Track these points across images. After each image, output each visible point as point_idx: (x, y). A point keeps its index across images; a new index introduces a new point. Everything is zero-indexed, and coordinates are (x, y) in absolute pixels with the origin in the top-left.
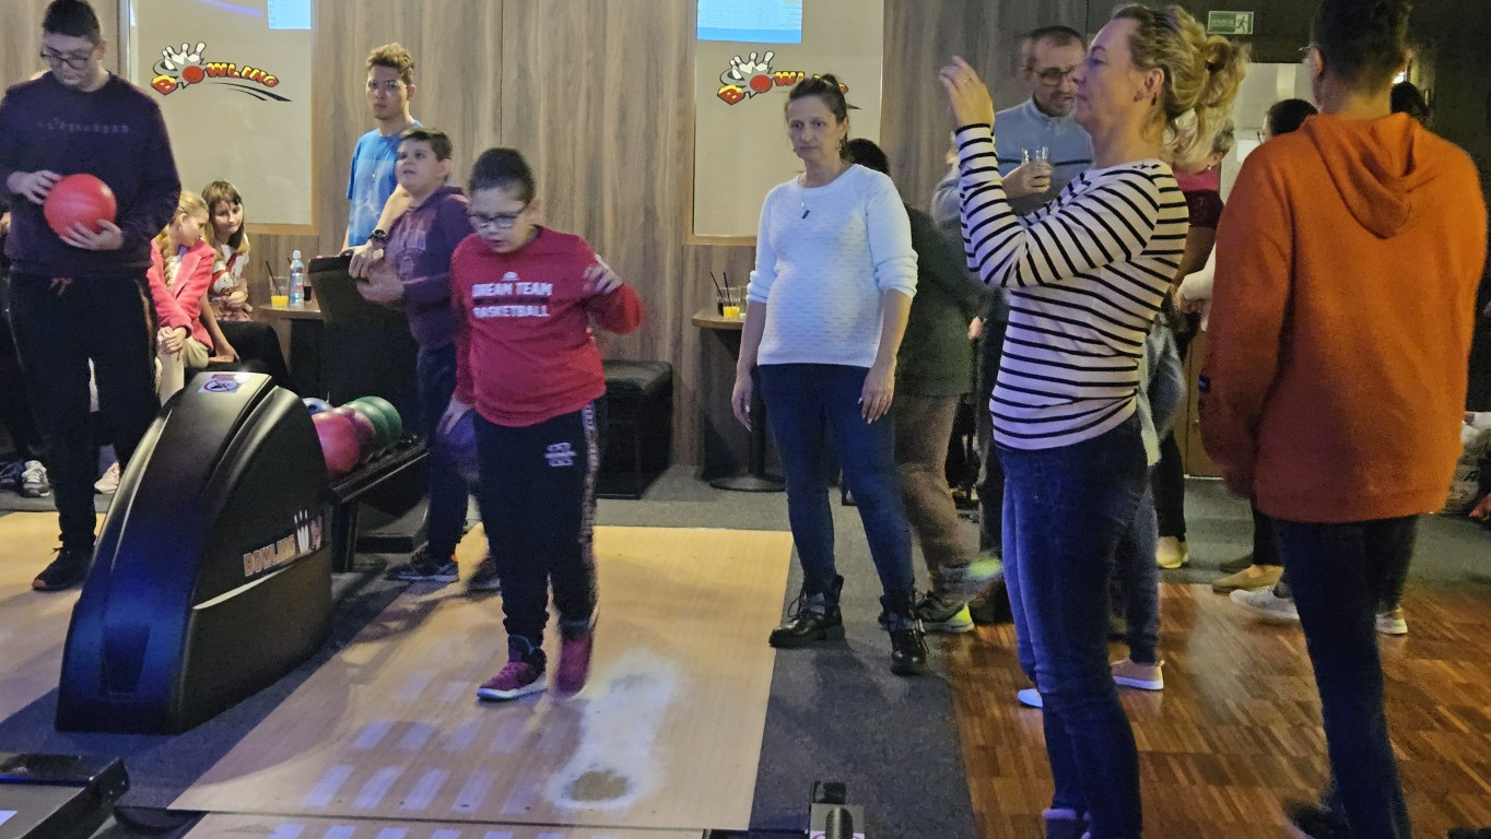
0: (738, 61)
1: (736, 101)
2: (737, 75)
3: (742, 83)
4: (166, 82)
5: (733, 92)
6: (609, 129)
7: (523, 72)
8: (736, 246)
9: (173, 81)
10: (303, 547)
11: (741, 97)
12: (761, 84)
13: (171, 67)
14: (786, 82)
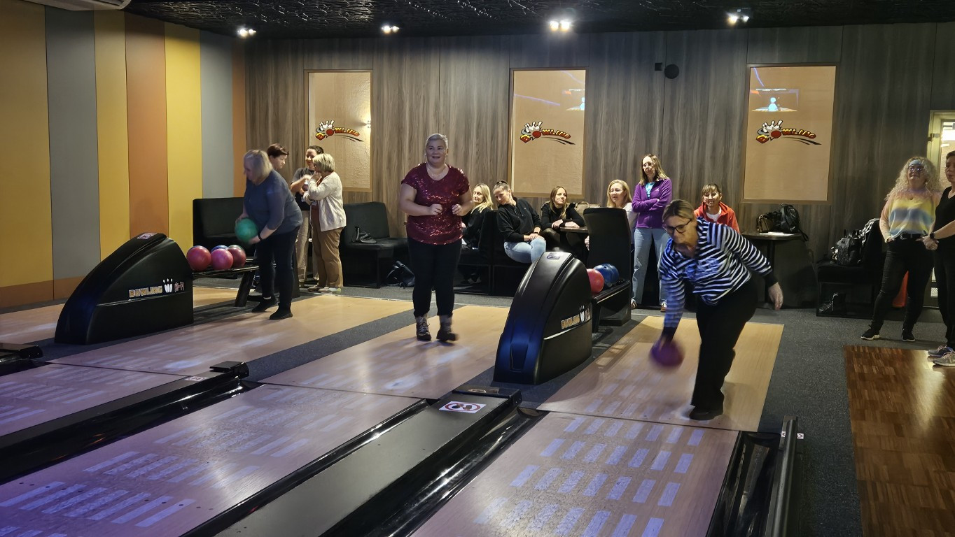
0: (766, 124)
1: (765, 142)
2: (765, 131)
3: (768, 134)
4: (526, 137)
5: (763, 138)
6: (708, 154)
7: (672, 132)
8: (763, 204)
9: (528, 137)
10: (583, 319)
11: (767, 140)
12: (776, 134)
13: (528, 131)
14: (788, 133)
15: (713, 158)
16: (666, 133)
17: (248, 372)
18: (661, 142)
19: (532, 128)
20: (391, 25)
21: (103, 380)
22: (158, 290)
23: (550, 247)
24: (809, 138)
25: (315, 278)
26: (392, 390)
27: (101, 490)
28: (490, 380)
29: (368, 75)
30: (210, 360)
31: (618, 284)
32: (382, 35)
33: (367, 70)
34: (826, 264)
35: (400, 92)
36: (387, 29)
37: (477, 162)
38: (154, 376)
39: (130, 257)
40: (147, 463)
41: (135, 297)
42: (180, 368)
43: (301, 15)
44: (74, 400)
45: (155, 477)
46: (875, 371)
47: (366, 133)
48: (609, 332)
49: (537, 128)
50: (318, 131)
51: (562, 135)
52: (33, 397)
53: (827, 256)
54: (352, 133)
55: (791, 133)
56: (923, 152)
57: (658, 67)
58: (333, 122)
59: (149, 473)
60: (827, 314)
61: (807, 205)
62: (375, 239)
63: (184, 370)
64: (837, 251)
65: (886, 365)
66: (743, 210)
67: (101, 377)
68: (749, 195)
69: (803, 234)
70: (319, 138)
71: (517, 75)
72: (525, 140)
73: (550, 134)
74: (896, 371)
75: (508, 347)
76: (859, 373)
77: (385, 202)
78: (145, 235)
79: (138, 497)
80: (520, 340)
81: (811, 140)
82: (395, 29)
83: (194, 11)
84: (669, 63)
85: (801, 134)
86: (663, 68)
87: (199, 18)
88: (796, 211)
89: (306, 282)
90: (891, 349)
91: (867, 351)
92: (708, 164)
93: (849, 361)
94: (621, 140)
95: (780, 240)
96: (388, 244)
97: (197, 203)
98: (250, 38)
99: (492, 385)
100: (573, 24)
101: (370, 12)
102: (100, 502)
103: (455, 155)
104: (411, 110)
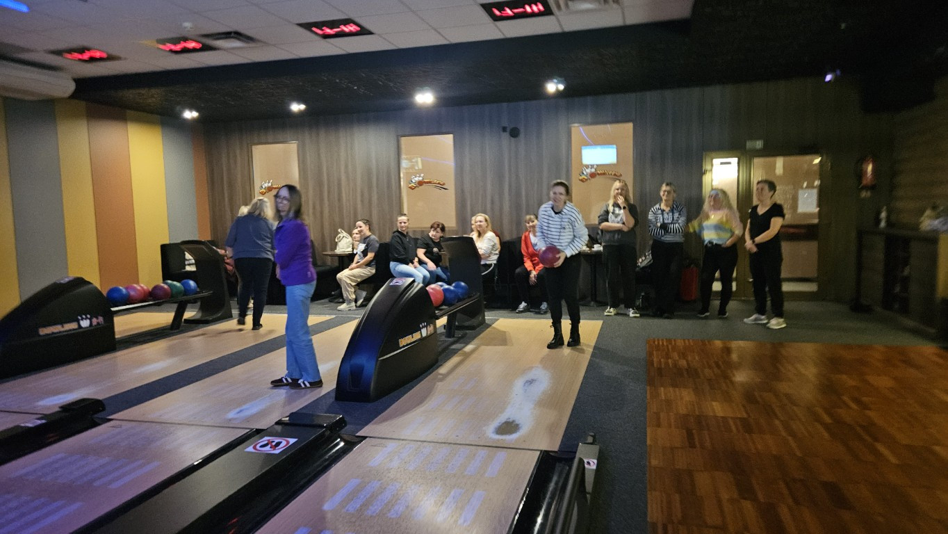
0: (585, 168)
2: (585, 173)
3: (587, 176)
5: (584, 179)
9: (414, 185)
10: (424, 335)
11: (586, 180)
12: (593, 175)
13: (414, 181)
14: (601, 174)
16: (514, 178)
18: (510, 185)
19: (417, 179)
20: (298, 104)
24: (616, 177)
29: (295, 145)
35: (319, 156)
36: (297, 107)
48: (465, 335)
49: (421, 179)
50: (262, 188)
51: (438, 184)
55: (604, 174)
57: (504, 129)
58: (271, 181)
70: (262, 193)
71: (403, 140)
72: (412, 188)
73: (430, 182)
82: (302, 107)
84: (513, 126)
85: (611, 174)
86: (508, 130)
94: (481, 184)
97: (164, 248)
100: (435, 97)
103: (362, 201)
104: (327, 169)
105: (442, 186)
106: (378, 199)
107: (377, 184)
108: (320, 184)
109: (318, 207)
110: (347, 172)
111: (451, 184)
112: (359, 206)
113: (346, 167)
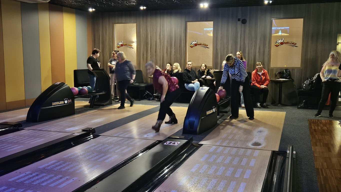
0: (278, 40)
1: (278, 46)
2: (278, 42)
3: (279, 43)
4: (192, 46)
5: (277, 45)
6: (257, 50)
7: (244, 43)
8: (277, 68)
9: (193, 46)
10: (214, 111)
11: (279, 45)
12: (282, 43)
13: (193, 44)
14: (286, 43)
15: (259, 52)
16: (242, 44)
17: (95, 131)
18: (240, 47)
19: (194, 43)
20: (143, 6)
21: (43, 135)
22: (62, 102)
23: (201, 85)
24: (294, 44)
25: (117, 97)
26: (146, 137)
27: (44, 174)
28: (181, 133)
29: (135, 25)
30: (81, 127)
31: (226, 98)
32: (140, 10)
33: (134, 23)
34: (300, 90)
35: (147, 30)
36: (142, 8)
37: (174, 55)
38: (61, 133)
39: (52, 91)
40: (60, 165)
41: (54, 105)
42: (71, 130)
43: (111, 3)
44: (34, 142)
45: (64, 170)
46: (320, 128)
47: (135, 45)
48: (223, 115)
49: (196, 42)
50: (118, 45)
51: (205, 45)
52: (19, 141)
53: (301, 87)
54: (130, 45)
55: (287, 43)
56: (335, 49)
57: (239, 20)
58: (123, 41)
59: (61, 168)
60: (301, 108)
61: (293, 69)
62: (138, 83)
63: (72, 131)
64: (304, 85)
65: (323, 126)
66: (270, 71)
67: (43, 134)
68: (272, 65)
69: (292, 79)
70: (118, 47)
71: (188, 23)
72: (191, 47)
73: (200, 44)
74: (327, 128)
75: (187, 122)
76: (314, 129)
77: (142, 70)
78: (58, 83)
79: (58, 177)
80: (192, 119)
81: (294, 45)
82: (145, 8)
83: (73, 3)
84: (243, 18)
85: (291, 43)
86: (241, 20)
87: (75, 5)
88: (290, 71)
89: (114, 99)
90: (325, 120)
91: (316, 121)
92: (257, 54)
93: (310, 124)
94: (226, 46)
95: (284, 81)
96: (143, 85)
97: (75, 71)
98: (93, 12)
99: (182, 135)
100: (209, 5)
101: (136, 2)
102: (45, 179)
103: (167, 52)
104: (151, 37)
105: (206, 46)
106: (175, 52)
107: (175, 45)
108: (147, 44)
109: (145, 55)
110: (160, 38)
111: (211, 46)
112: (165, 55)
113: (160, 36)
